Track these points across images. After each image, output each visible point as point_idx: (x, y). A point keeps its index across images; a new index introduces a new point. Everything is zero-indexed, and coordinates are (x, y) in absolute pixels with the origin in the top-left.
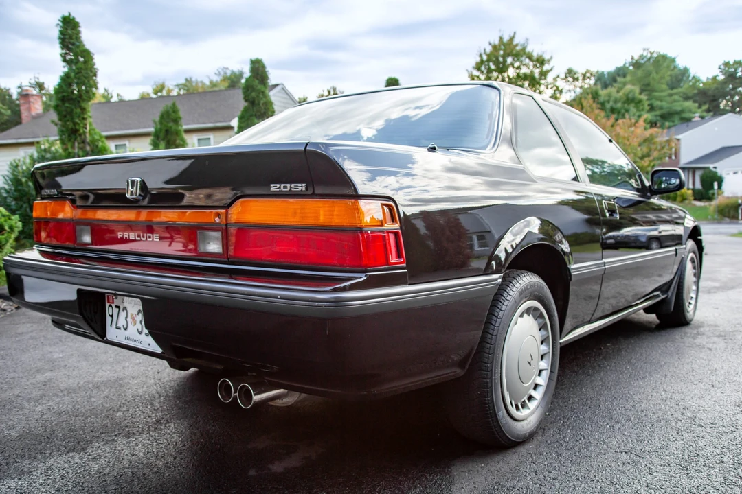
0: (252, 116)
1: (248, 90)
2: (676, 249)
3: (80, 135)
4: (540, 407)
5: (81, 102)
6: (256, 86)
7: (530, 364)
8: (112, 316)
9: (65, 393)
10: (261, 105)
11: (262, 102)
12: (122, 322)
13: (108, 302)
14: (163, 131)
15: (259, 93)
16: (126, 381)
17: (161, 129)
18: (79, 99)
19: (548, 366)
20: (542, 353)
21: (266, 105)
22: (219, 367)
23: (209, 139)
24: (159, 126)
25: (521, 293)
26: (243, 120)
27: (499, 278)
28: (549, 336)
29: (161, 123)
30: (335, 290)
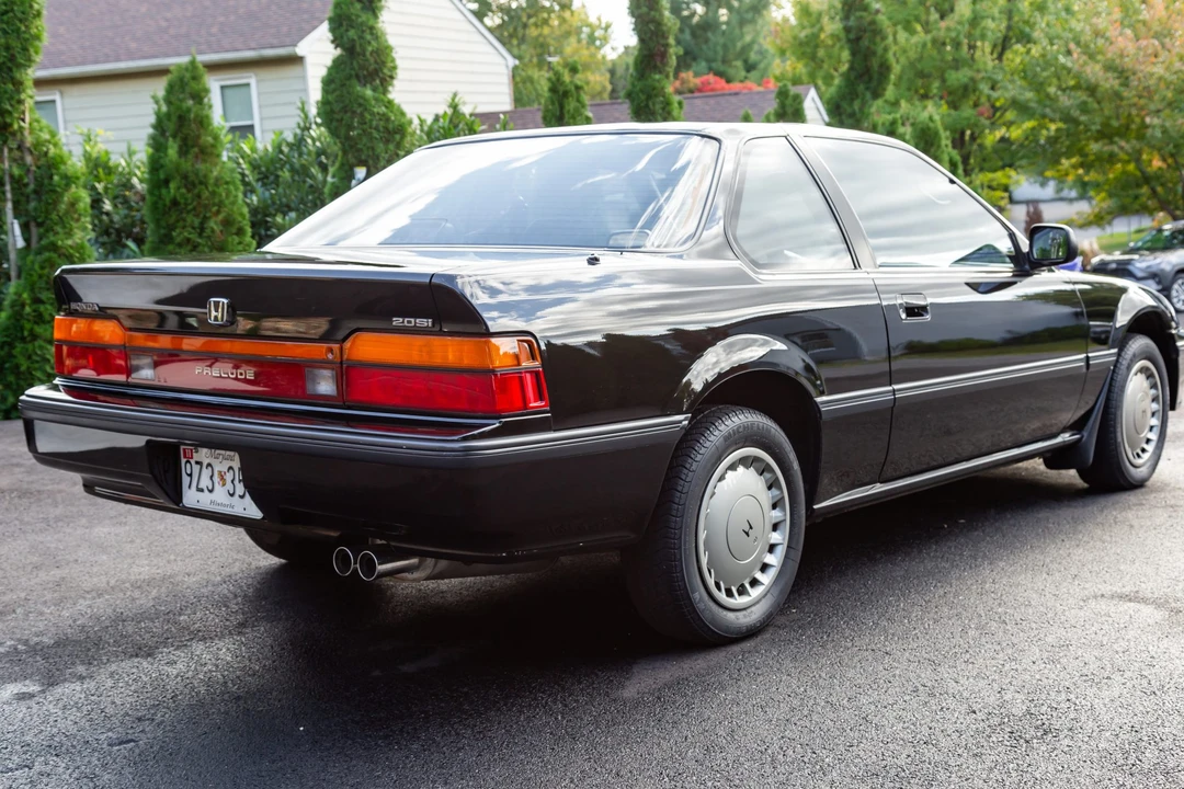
0: (349, 77)
1: (341, 25)
2: (1088, 358)
3: (14, 134)
4: (769, 595)
5: (14, 69)
6: (358, 16)
7: (747, 534)
8: (190, 475)
9: (94, 594)
10: (368, 54)
11: (370, 49)
12: (205, 482)
13: (185, 457)
14: (174, 119)
15: (363, 31)
16: (179, 578)
17: (168, 115)
18: (9, 64)
19: (784, 539)
20: (774, 521)
21: (378, 55)
22: (334, 534)
23: (248, 85)
24: (164, 109)
25: (727, 438)
26: (333, 86)
27: (685, 420)
28: (783, 498)
29: (168, 101)
30: (465, 439)
